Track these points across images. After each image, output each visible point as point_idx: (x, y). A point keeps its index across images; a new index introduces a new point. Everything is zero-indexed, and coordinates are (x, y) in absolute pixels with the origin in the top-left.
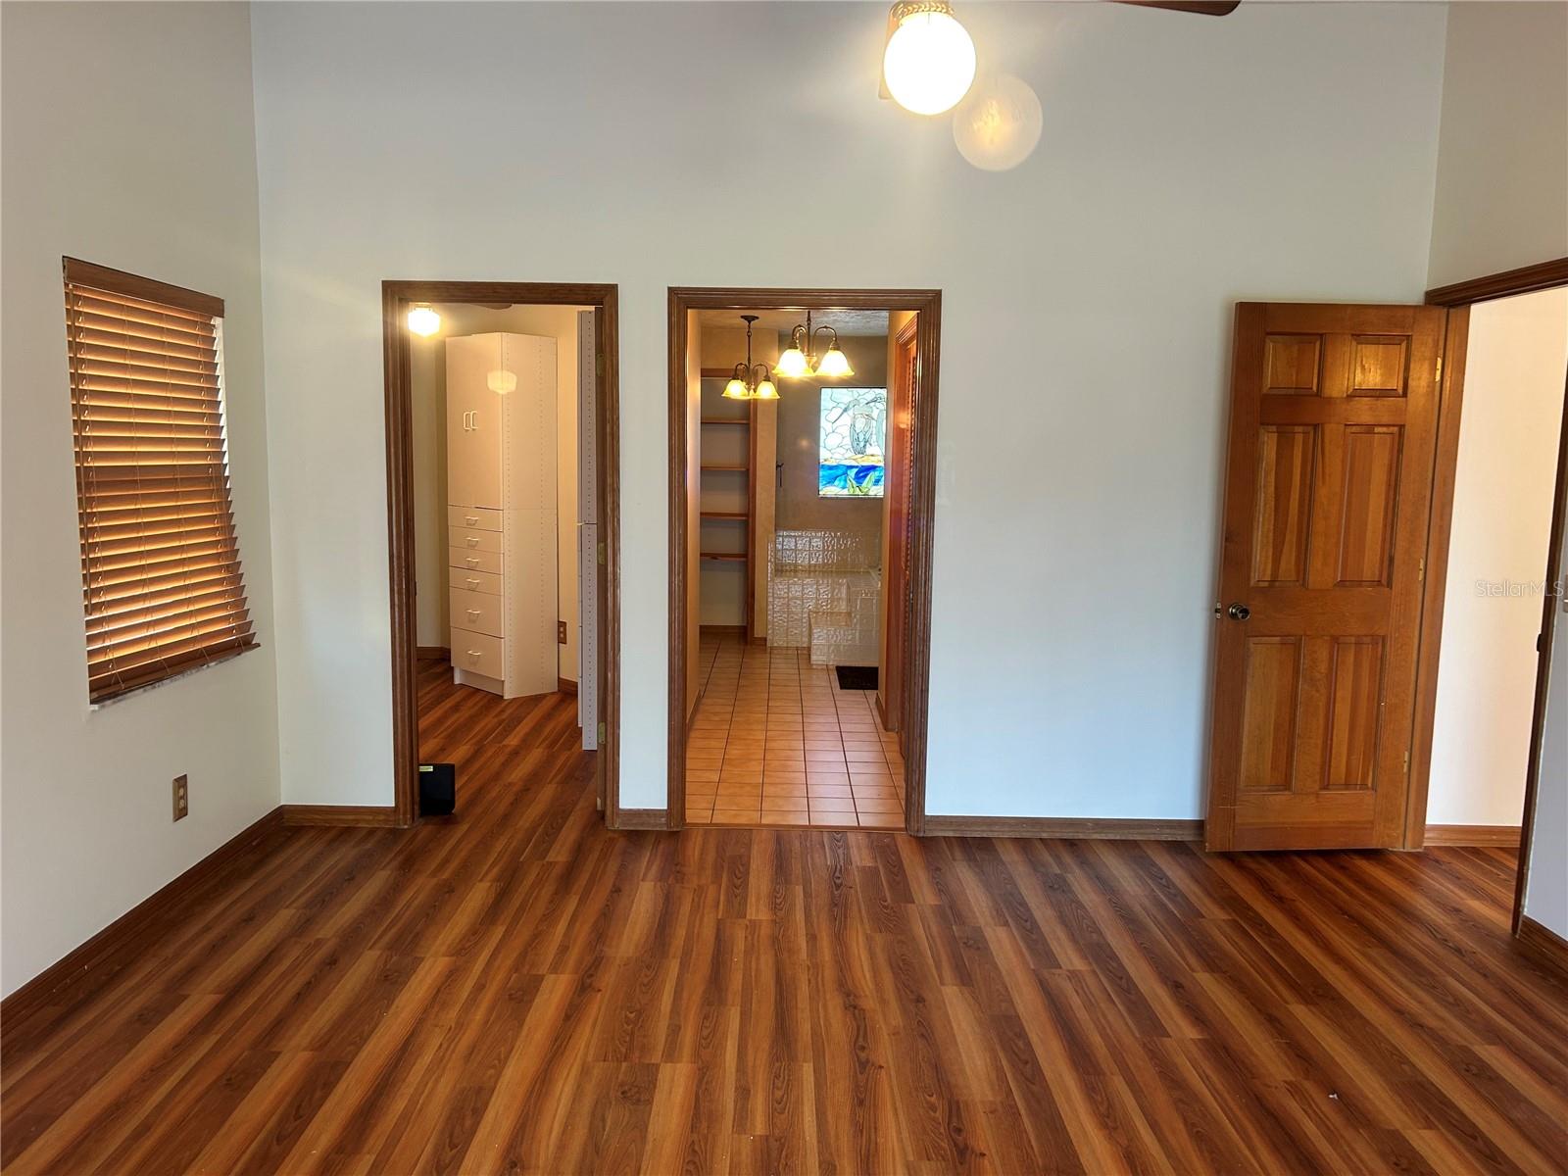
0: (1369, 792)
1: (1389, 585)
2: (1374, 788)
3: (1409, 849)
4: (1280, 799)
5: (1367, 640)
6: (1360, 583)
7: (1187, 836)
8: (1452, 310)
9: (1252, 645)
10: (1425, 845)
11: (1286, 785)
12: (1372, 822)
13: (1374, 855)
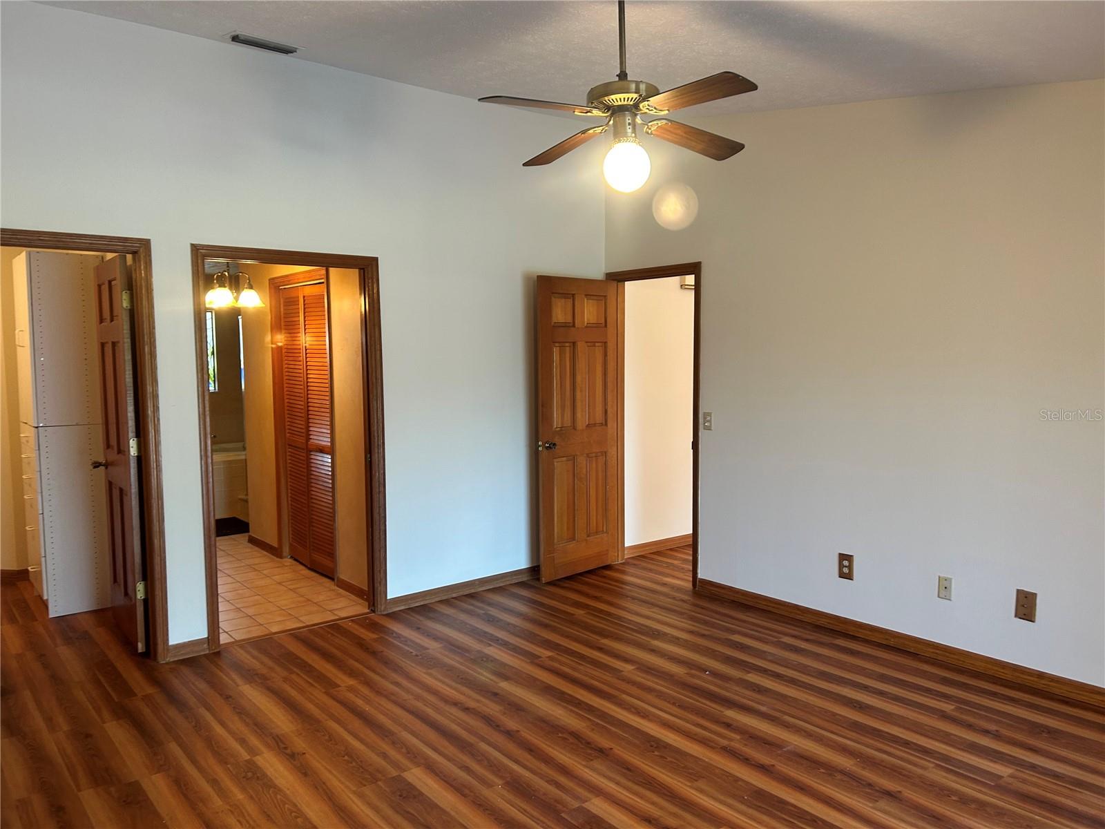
0: (605, 535)
1: (606, 425)
2: (607, 532)
3: (620, 562)
4: (572, 545)
5: (599, 454)
6: (595, 425)
7: (524, 578)
8: (619, 283)
9: (555, 464)
10: (626, 557)
11: (573, 538)
12: (607, 550)
13: (608, 567)
